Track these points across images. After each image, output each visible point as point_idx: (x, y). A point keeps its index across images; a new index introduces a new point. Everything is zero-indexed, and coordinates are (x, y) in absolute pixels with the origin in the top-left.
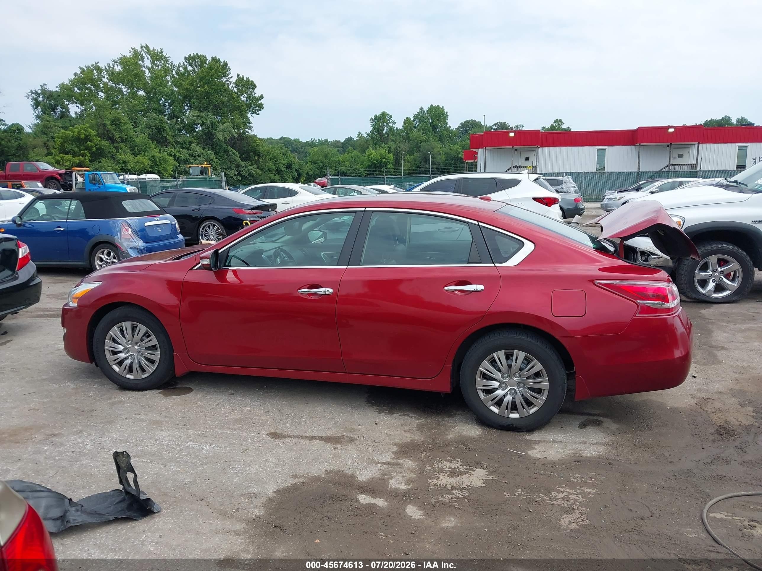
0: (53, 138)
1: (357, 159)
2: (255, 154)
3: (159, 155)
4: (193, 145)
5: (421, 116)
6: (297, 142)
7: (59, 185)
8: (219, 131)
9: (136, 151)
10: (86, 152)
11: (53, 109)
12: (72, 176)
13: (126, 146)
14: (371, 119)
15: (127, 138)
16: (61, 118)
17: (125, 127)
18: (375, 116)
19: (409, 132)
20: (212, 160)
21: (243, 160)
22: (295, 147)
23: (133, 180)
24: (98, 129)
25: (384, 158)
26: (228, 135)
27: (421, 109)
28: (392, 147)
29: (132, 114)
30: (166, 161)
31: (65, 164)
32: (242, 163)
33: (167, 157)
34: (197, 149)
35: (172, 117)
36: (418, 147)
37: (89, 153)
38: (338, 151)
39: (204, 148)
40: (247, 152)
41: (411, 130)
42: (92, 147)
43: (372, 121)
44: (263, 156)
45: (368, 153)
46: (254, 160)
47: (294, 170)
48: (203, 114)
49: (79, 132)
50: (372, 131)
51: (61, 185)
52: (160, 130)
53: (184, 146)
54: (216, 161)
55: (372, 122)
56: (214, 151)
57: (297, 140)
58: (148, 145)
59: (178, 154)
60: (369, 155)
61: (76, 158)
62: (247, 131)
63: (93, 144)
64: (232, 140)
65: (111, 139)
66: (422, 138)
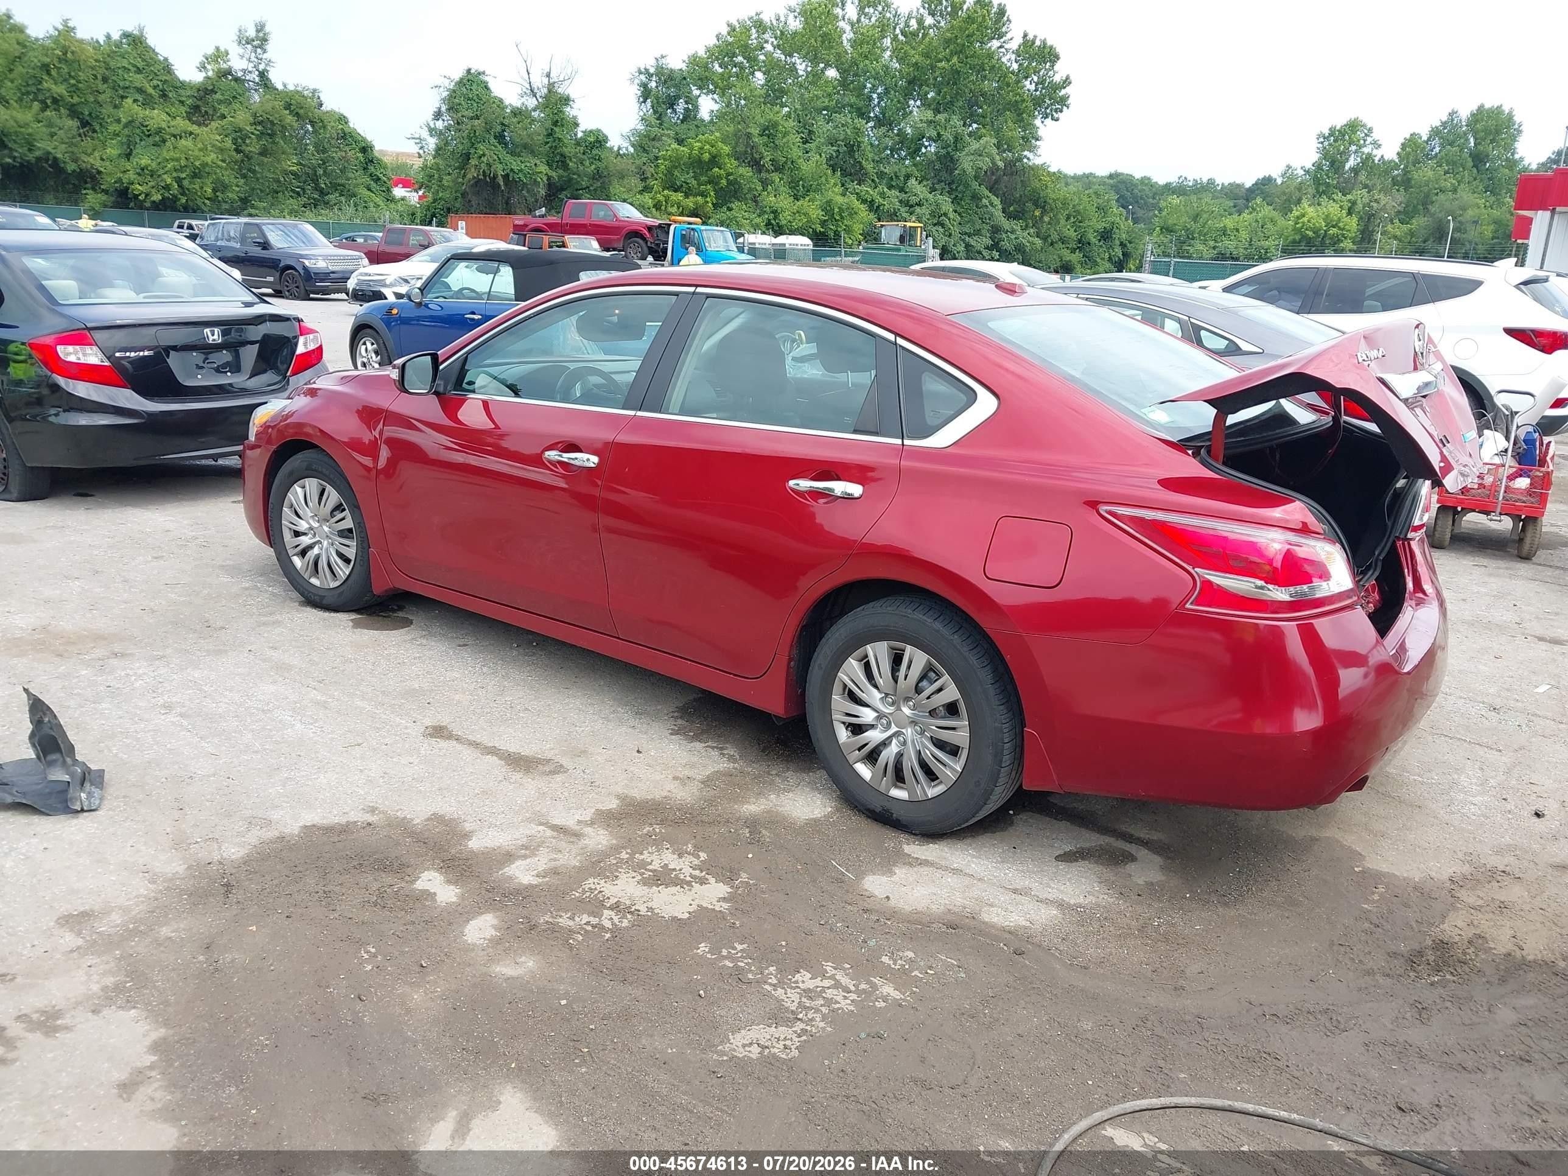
0: (657, 158)
1: (1269, 225)
2: (1036, 204)
3: (840, 199)
4: (912, 182)
5: (1449, 131)
6: (1146, 185)
7: (646, 249)
8: (967, 155)
9: (800, 189)
10: (709, 187)
11: (672, 104)
12: (668, 233)
13: (781, 179)
14: (1321, 135)
15: (786, 163)
16: (682, 122)
17: (785, 140)
18: (1330, 129)
19: (1411, 168)
20: (945, 214)
21: (1010, 216)
22: (1139, 194)
23: (764, 247)
24: (736, 143)
25: (1334, 227)
26: (985, 163)
27: (1452, 114)
28: (1359, 201)
29: (806, 115)
30: (853, 213)
31: (670, 209)
32: (1006, 224)
33: (856, 204)
34: (918, 189)
35: (880, 122)
36: (1426, 202)
37: (715, 190)
38: (1235, 207)
39: (933, 190)
40: (1020, 202)
41: (1416, 162)
42: (720, 177)
43: (1322, 140)
44: (1052, 209)
45: (1297, 213)
46: (1033, 217)
47: (1117, 242)
48: (941, 117)
49: (702, 148)
50: (1318, 166)
51: (650, 248)
52: (852, 148)
53: (894, 184)
54: (952, 217)
55: (1322, 143)
56: (953, 196)
57: (1146, 181)
58: (823, 179)
59: (879, 200)
60: (1298, 218)
61: (691, 198)
62: (1025, 156)
63: (722, 172)
64: (993, 174)
65: (756, 164)
66: (1443, 184)
